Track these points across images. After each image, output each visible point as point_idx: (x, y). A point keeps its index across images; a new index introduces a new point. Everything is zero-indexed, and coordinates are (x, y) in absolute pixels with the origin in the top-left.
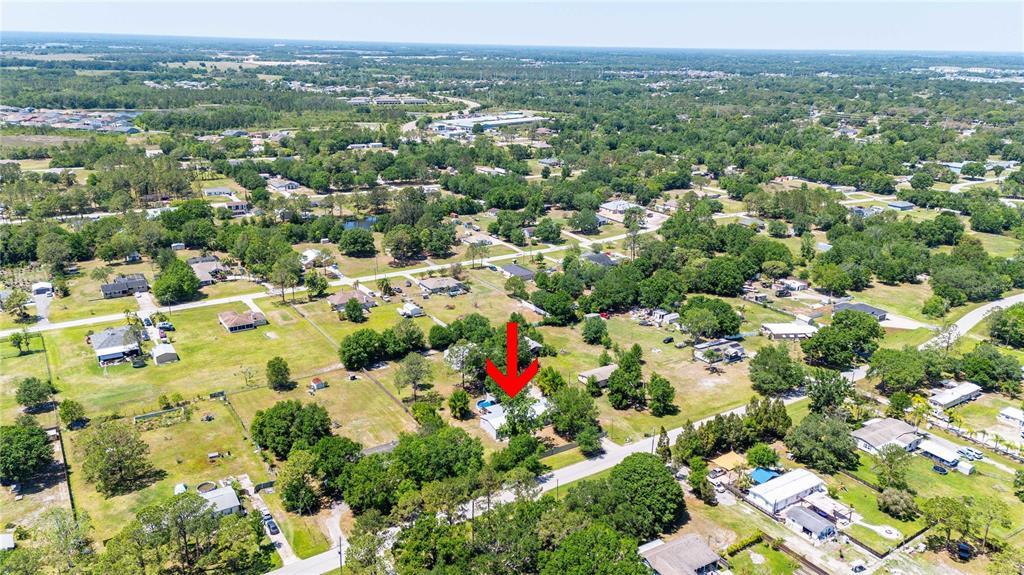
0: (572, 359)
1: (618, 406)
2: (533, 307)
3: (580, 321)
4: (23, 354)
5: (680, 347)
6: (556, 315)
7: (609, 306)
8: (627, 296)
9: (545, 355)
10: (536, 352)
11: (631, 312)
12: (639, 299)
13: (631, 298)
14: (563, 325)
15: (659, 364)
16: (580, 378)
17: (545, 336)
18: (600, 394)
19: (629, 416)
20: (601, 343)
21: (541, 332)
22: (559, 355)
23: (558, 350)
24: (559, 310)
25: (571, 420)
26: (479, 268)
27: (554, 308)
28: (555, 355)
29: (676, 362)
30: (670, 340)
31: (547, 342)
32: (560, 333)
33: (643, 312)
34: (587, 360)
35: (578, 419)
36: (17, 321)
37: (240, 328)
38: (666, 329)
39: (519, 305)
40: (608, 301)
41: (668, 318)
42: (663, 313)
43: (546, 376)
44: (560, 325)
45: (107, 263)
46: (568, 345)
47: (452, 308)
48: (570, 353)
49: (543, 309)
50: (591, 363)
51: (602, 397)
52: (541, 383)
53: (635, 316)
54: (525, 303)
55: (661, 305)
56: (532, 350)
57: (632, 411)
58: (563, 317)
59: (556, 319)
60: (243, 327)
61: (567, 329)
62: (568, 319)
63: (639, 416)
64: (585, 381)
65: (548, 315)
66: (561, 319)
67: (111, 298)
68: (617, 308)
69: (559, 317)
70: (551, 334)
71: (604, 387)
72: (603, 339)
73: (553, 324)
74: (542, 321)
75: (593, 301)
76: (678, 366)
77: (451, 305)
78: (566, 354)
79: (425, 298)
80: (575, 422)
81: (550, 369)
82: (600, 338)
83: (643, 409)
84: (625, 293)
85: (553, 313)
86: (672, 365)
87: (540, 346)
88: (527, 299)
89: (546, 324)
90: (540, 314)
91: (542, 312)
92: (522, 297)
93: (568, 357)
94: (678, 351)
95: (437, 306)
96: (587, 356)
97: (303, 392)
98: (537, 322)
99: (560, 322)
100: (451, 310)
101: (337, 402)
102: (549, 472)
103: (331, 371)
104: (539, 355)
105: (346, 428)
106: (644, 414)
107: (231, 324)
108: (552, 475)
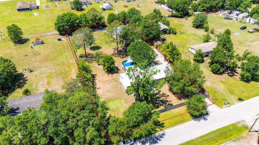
0: (186, 36)
1: (216, 72)
2: (167, 8)
3: (191, 16)
5: (251, 32)
6: (179, 12)
7: (208, 8)
8: (219, 3)
9: (170, 34)
10: (165, 32)
11: (219, 12)
12: (225, 4)
13: (221, 4)
14: (182, 17)
15: (240, 42)
16: (190, 50)
17: (171, 23)
18: (203, 61)
19: (224, 80)
20: (203, 28)
21: (169, 21)
22: (177, 34)
23: (178, 31)
24: (180, 9)
25: (183, 87)
27: (178, 8)
28: (175, 34)
29: (251, 42)
30: (244, 28)
31: (172, 26)
32: (179, 21)
33: (226, 12)
34: (194, 37)
35: (189, 86)
38: (241, 22)
39: (160, 7)
40: (208, 5)
41: (241, 15)
42: (238, 13)
43: (168, 48)
44: (180, 17)
46: (184, 28)
47: (126, 7)
48: (184, 33)
49: (172, 9)
50: (197, 40)
51: (204, 63)
52: (164, 52)
53: (221, 14)
54: (163, 6)
55: (238, 8)
56: (162, 30)
57: (225, 76)
58: (182, 12)
59: (178, 14)
61: (183, 20)
62: (185, 14)
63: (231, 80)
64: (194, 52)
65: (174, 12)
68: (212, 9)
69: (180, 13)
70: (175, 22)
71: (205, 56)
72: (205, 25)
73: (176, 17)
74: (171, 14)
75: (199, 5)
76: (253, 44)
77: (126, 5)
78: (182, 33)
80: (186, 88)
81: (171, 43)
82: (203, 25)
83: (233, 75)
85: (177, 10)
86: (249, 43)
87: (168, 28)
88: (164, 4)
89: (173, 16)
90: (170, 11)
91: (171, 10)
92: (162, 3)
93: (183, 35)
94: (250, 34)
95: (120, 6)
96: (194, 35)
97: (29, 46)
98: (167, 15)
99: (180, 15)
100: (126, 8)
101: (42, 54)
102: (161, 130)
103: (52, 35)
104: (166, 33)
105: (35, 73)
106: (235, 79)
107: (18, 8)
108: (163, 134)
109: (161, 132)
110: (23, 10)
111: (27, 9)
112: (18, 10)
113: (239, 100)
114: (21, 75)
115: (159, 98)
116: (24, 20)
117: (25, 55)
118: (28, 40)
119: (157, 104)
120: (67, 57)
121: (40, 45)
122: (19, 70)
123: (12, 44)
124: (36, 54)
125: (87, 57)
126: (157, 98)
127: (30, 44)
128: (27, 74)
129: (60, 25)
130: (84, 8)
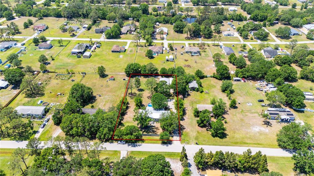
0: (207, 96)
3: (231, 80)
4: (61, 46)
5: (262, 106)
9: (197, 91)
11: (259, 82)
13: (260, 75)
15: (242, 111)
19: (200, 131)
20: (226, 93)
23: (205, 91)
26: (216, 46)
28: (202, 92)
32: (215, 83)
36: (71, 36)
37: (115, 51)
40: (248, 74)
42: (272, 86)
44: (219, 80)
45: (108, 22)
48: (209, 94)
55: (274, 82)
60: (116, 51)
63: (205, 133)
66: (220, 77)
67: (97, 33)
70: (211, 83)
77: (188, 59)
78: (206, 93)
79: (182, 54)
84: (258, 73)
86: (248, 114)
89: (213, 77)
94: (260, 107)
95: (182, 59)
97: (106, 80)
98: (210, 76)
99: (219, 78)
100: (186, 62)
101: (110, 87)
102: (141, 143)
103: (122, 75)
104: (194, 90)
105: (102, 98)
106: (208, 133)
107: (112, 50)
108: (141, 145)
109: (141, 144)
110: (115, 52)
111: (118, 52)
112: (112, 51)
113: (196, 143)
114: (95, 97)
115: (153, 129)
116: (112, 60)
117: (102, 85)
118: (107, 75)
119: (150, 131)
120: (122, 92)
121: (112, 81)
122: (94, 94)
123: (98, 76)
124: (107, 86)
125: (132, 95)
126: (152, 129)
127: (107, 79)
128: (97, 97)
129: (127, 70)
130: (155, 57)
